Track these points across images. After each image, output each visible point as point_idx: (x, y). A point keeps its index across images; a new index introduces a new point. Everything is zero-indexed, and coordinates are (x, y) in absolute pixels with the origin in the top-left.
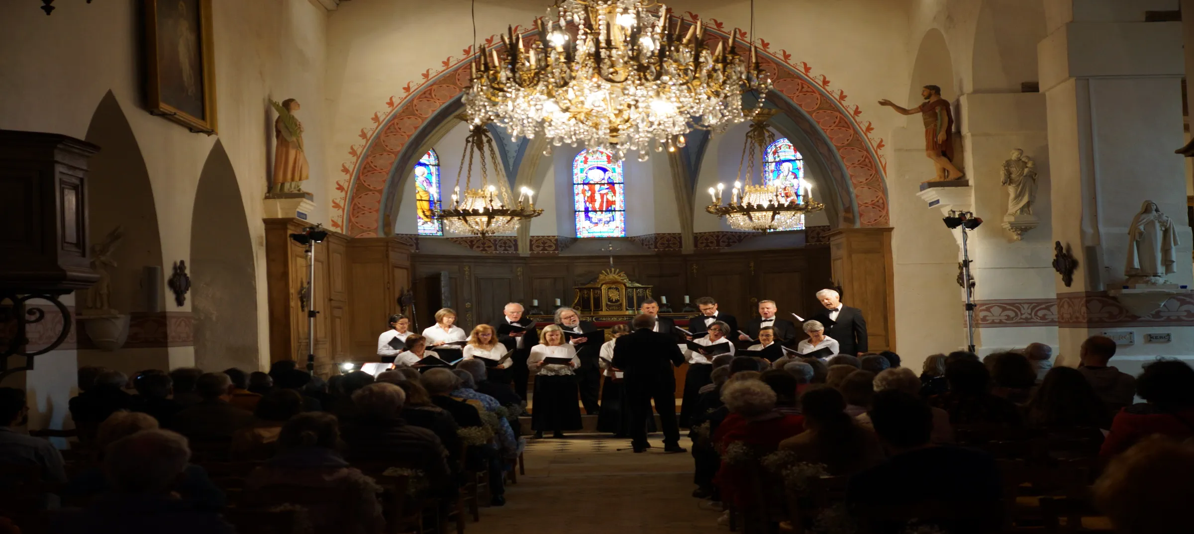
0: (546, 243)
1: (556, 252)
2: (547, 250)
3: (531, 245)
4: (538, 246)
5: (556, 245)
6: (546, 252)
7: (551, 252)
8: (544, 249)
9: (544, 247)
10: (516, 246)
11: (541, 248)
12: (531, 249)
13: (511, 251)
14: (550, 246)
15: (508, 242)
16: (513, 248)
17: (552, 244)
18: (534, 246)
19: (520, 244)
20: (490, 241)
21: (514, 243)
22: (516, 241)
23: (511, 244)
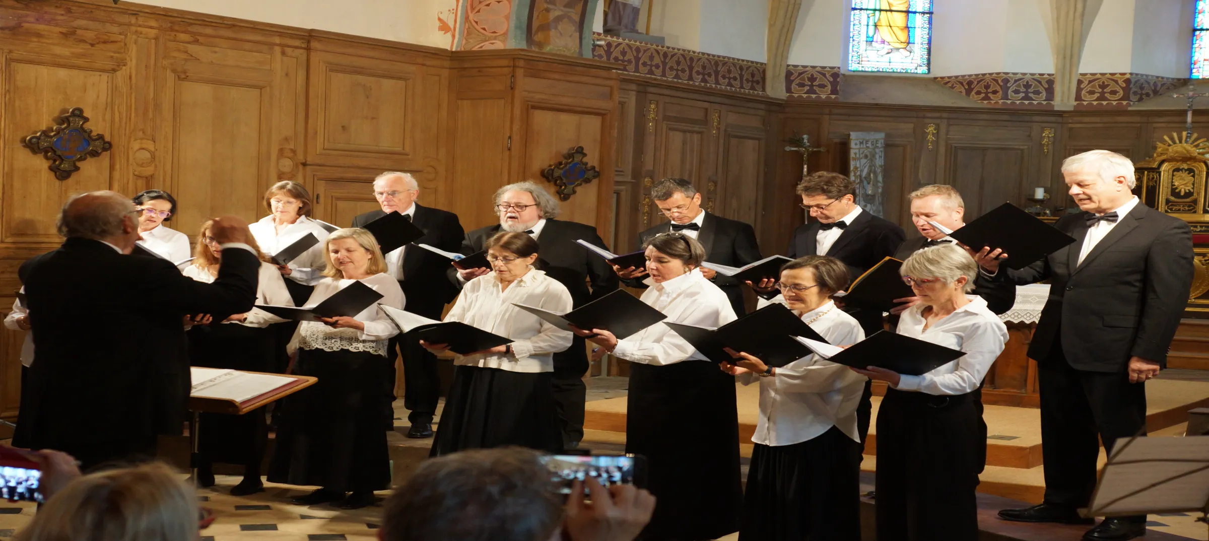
0: (1108, 85)
1: (1125, 103)
2: (1106, 99)
3: (1079, 90)
4: (1091, 93)
5: (1127, 90)
6: (1105, 103)
7: (1114, 103)
8: (1102, 98)
9: (1103, 93)
10: (1050, 91)
11: (1097, 95)
12: (1078, 98)
13: (1039, 100)
14: (1114, 92)
15: (1034, 83)
16: (1044, 94)
17: (1118, 89)
18: (1083, 92)
19: (1057, 88)
20: (996, 81)
21: (1046, 86)
22: (1051, 82)
23: (1041, 89)
